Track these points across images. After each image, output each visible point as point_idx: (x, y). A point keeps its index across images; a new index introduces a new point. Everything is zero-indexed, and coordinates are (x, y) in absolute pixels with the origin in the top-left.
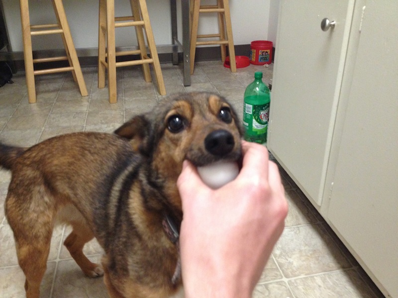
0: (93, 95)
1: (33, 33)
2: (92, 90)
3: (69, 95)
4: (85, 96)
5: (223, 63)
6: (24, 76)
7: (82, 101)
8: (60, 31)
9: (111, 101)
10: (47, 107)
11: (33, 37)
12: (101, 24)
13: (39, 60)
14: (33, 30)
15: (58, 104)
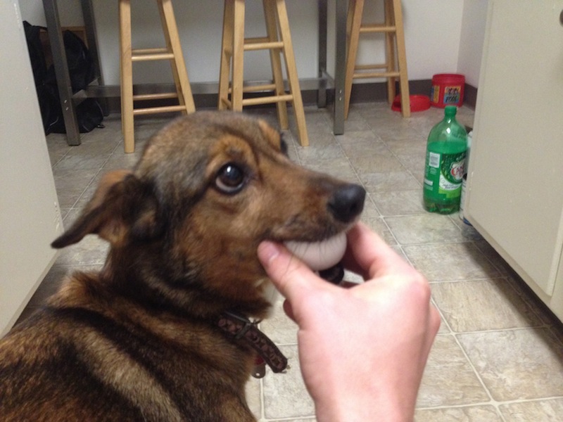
1: (135, 58)
5: (391, 105)
6: (119, 119)
8: (171, 56)
12: (224, 48)
13: (140, 97)
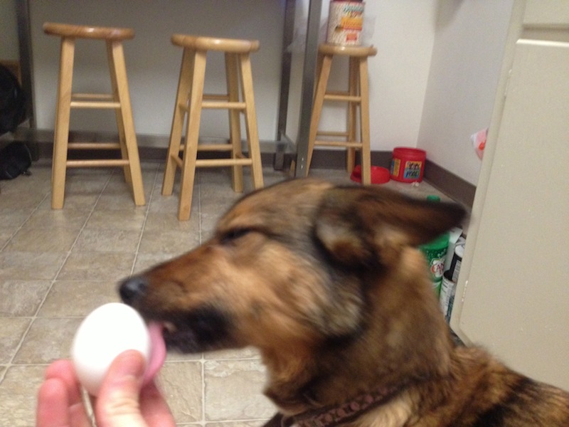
0: (154, 204)
1: (74, 104)
2: (151, 196)
3: (115, 201)
4: (140, 206)
5: (350, 174)
6: (50, 166)
7: (134, 214)
8: (116, 105)
9: (181, 217)
10: (79, 218)
11: (73, 110)
12: (179, 102)
13: (76, 145)
14: (74, 99)
15: (96, 214)
